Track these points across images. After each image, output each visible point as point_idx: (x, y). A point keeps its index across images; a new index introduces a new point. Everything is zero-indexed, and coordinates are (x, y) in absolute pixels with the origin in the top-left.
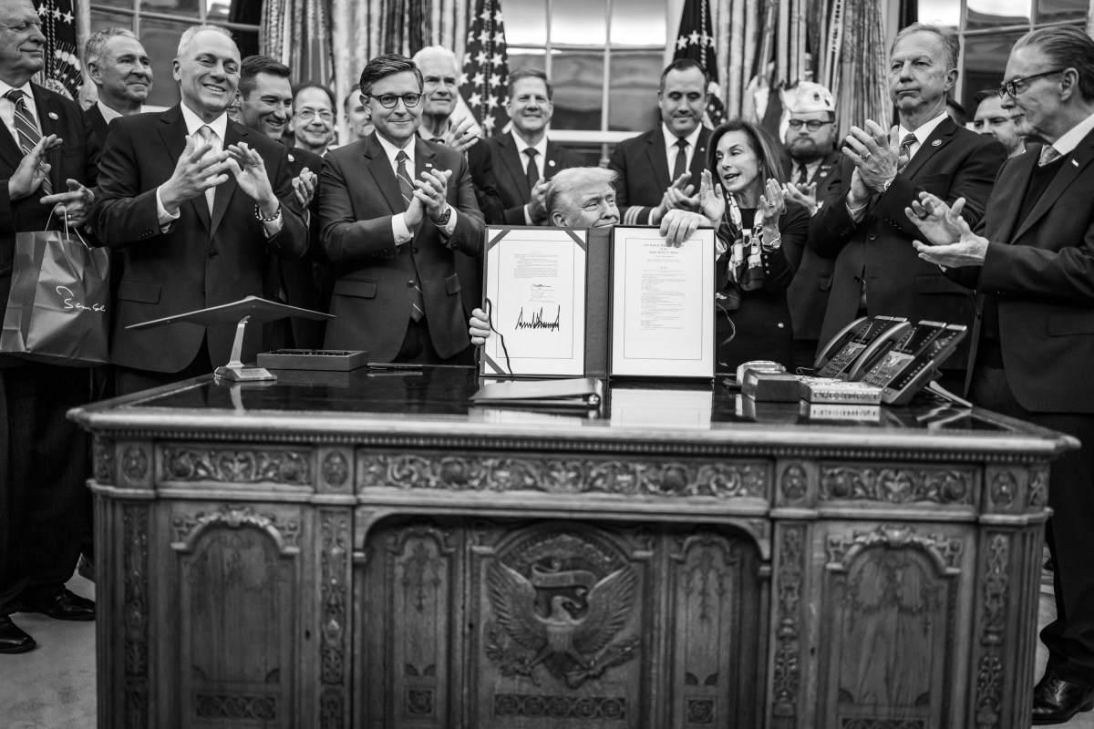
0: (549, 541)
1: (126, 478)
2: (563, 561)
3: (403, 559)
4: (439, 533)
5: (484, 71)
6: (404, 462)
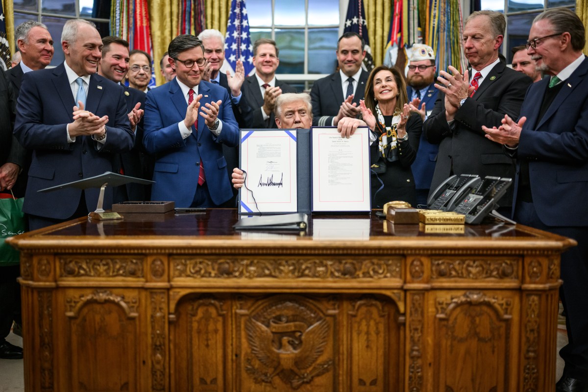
0: (279, 306)
1: (40, 276)
2: (288, 317)
3: (197, 318)
4: (217, 303)
5: (237, 42)
6: (196, 263)
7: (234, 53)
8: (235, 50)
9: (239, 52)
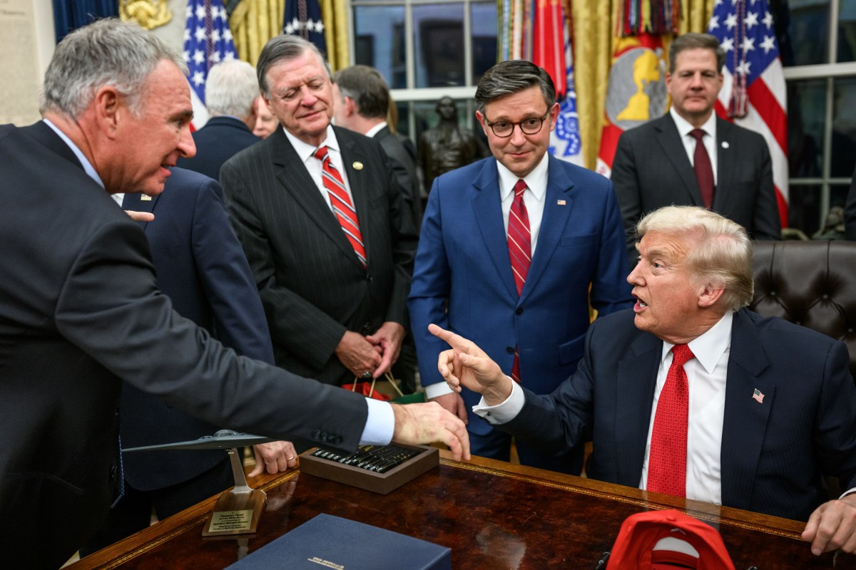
5: (737, 11)
7: (730, 34)
8: (733, 27)
9: (740, 30)
